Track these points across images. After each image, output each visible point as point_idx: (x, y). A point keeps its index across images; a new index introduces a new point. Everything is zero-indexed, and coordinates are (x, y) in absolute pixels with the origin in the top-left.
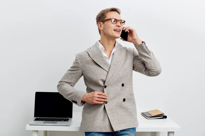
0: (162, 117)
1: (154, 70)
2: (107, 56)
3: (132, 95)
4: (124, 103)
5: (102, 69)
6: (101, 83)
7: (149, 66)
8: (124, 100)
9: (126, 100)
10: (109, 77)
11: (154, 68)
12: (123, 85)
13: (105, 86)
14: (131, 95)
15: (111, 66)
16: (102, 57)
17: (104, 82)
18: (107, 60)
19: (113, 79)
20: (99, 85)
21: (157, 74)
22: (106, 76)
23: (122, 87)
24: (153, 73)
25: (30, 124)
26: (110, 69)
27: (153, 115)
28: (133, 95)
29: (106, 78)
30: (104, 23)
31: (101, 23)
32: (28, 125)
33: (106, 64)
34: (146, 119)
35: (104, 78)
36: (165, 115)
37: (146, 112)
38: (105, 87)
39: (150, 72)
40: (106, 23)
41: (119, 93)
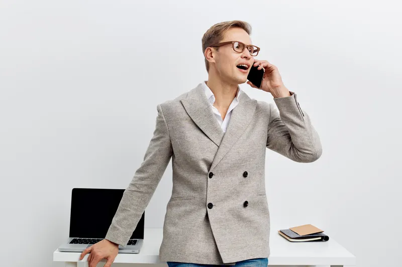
0: (320, 238)
1: (307, 150)
2: (220, 114)
3: (262, 194)
5: (208, 140)
6: (204, 167)
7: (298, 142)
8: (246, 204)
9: (249, 205)
10: (220, 156)
11: (308, 146)
12: (245, 175)
13: (211, 173)
14: (260, 195)
15: (226, 136)
16: (209, 115)
17: (210, 165)
18: (219, 122)
19: (226, 161)
20: (199, 171)
21: (313, 158)
22: (214, 153)
23: (242, 177)
24: (305, 157)
25: (61, 249)
26: (223, 142)
27: (301, 235)
28: (265, 194)
29: (213, 158)
30: (217, 50)
31: (212, 49)
32: (56, 252)
33: (217, 130)
34: (289, 242)
35: (210, 157)
36: (325, 234)
37: (288, 229)
38: (211, 175)
39: (299, 153)
40: (221, 50)
41: (236, 190)
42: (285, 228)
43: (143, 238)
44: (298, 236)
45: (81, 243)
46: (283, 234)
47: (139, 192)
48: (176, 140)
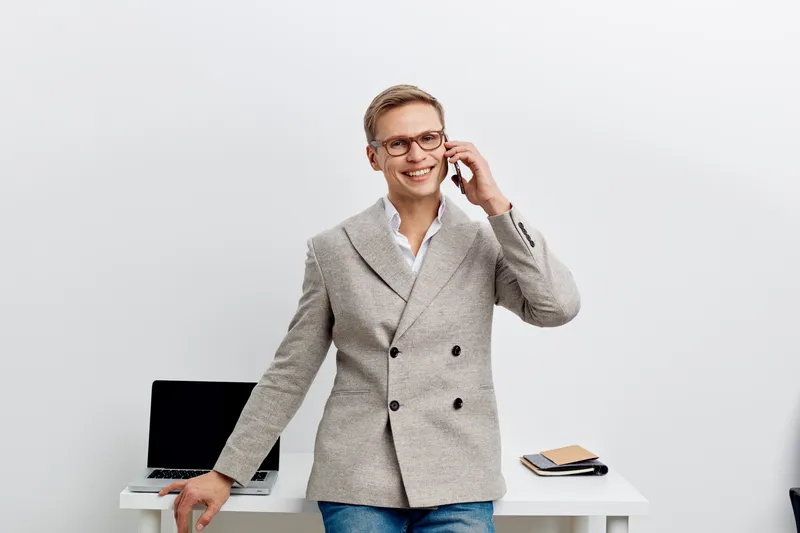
0: (592, 469)
1: (544, 305)
2: (409, 247)
3: (488, 387)
4: (455, 413)
5: (388, 290)
6: (382, 337)
8: (458, 404)
9: (464, 405)
10: (409, 319)
11: (547, 298)
12: (456, 351)
13: (395, 348)
16: (390, 247)
19: (421, 327)
20: (374, 346)
22: (399, 313)
23: (452, 357)
25: (133, 487)
26: (413, 293)
27: (559, 463)
28: (492, 388)
29: (397, 321)
32: (125, 493)
33: (403, 273)
34: (536, 476)
36: (602, 461)
37: (538, 453)
38: (394, 352)
41: (440, 378)
42: (532, 451)
43: (277, 469)
44: (554, 466)
45: (169, 478)
46: (528, 462)
47: (275, 388)
48: (337, 294)
